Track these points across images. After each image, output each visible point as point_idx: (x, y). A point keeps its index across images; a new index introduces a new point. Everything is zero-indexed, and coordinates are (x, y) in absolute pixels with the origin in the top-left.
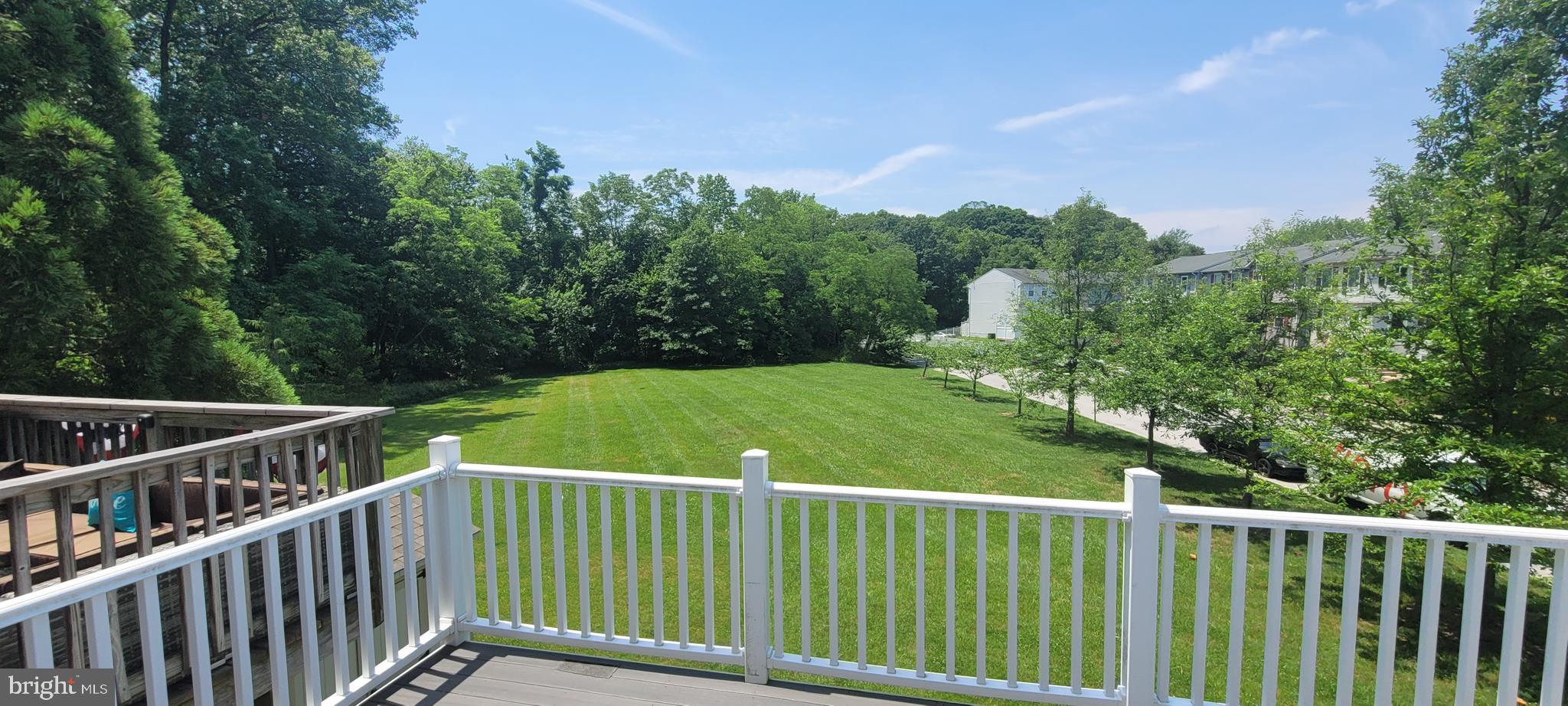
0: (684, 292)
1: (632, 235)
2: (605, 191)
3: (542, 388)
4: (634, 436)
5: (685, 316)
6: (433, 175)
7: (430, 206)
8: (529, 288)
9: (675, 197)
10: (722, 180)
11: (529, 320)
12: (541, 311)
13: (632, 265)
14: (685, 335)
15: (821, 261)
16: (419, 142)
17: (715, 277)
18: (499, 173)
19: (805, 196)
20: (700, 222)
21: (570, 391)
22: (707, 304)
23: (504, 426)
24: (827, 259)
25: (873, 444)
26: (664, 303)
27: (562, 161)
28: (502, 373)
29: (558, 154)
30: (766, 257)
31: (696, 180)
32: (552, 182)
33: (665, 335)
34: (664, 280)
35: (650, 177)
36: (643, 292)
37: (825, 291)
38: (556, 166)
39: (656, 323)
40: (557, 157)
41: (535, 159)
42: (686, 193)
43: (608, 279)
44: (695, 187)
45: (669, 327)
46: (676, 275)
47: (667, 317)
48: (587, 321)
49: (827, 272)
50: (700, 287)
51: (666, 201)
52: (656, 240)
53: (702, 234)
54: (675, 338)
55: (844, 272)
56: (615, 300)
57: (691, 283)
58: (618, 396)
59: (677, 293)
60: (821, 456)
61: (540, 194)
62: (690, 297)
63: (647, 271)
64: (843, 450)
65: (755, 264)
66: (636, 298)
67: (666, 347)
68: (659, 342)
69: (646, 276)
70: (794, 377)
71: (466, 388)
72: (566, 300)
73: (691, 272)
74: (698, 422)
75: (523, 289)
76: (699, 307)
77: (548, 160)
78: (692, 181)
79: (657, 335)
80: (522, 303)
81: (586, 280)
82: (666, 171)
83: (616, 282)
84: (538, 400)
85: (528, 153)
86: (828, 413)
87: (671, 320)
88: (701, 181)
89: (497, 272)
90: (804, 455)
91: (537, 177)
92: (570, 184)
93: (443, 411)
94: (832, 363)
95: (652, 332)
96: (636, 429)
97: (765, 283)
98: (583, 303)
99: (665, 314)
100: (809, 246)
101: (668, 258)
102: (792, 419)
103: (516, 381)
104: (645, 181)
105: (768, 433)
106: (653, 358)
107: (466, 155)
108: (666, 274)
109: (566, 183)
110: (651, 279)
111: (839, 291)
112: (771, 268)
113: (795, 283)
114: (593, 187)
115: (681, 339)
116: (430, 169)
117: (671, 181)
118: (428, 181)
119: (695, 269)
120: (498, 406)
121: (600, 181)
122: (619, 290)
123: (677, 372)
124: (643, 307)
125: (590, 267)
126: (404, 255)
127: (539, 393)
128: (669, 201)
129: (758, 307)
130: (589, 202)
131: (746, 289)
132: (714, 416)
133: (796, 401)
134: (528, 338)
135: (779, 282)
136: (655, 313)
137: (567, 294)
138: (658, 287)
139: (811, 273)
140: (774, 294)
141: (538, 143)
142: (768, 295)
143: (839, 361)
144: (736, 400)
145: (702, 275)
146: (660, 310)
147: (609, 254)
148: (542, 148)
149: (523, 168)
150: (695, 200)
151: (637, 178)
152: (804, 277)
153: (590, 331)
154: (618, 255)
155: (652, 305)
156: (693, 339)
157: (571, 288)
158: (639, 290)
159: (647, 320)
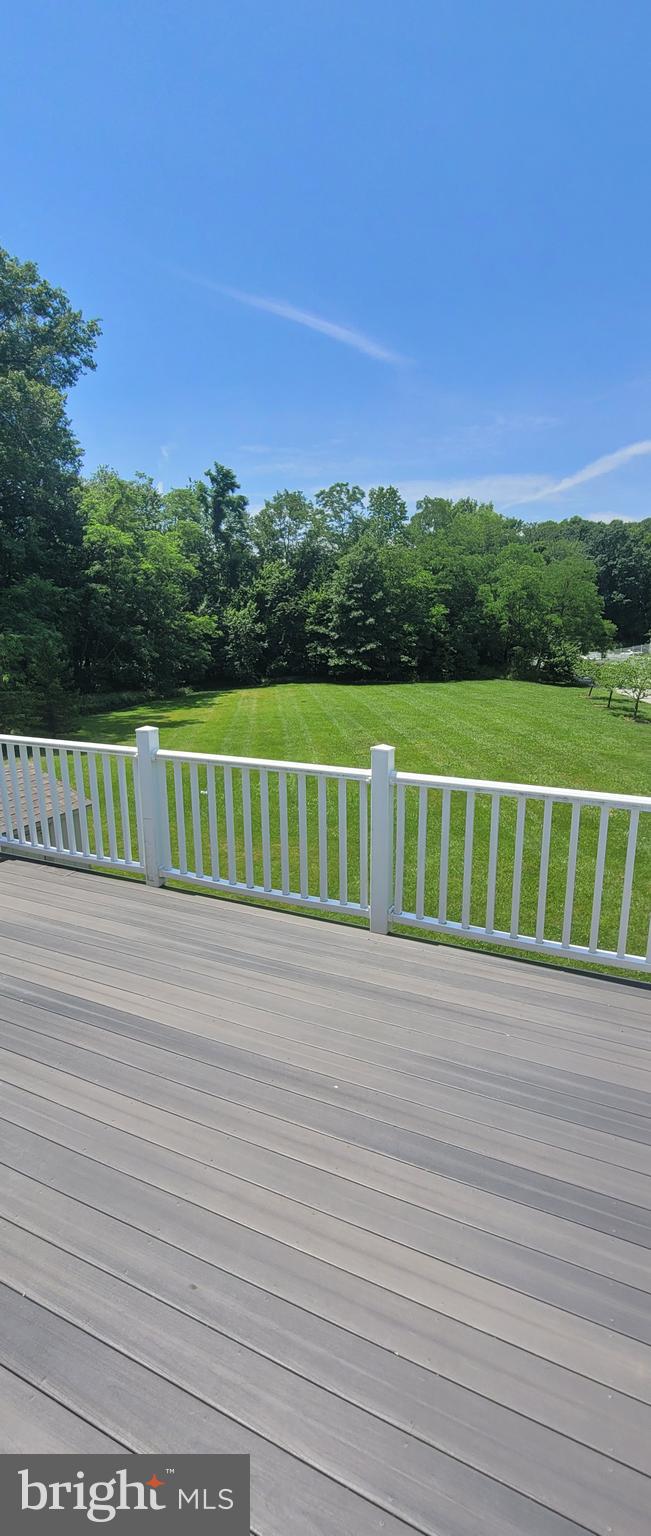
0: (350, 609)
1: (303, 553)
2: (278, 508)
3: (217, 700)
4: (282, 744)
5: (351, 632)
6: (119, 502)
7: (116, 531)
8: (208, 607)
9: (346, 512)
10: (393, 492)
11: (207, 637)
12: (217, 629)
13: (301, 582)
14: (350, 651)
15: (492, 575)
16: (109, 471)
17: (381, 594)
18: (181, 496)
19: (483, 506)
20: (369, 538)
21: (239, 703)
22: (371, 620)
23: (175, 732)
24: (497, 572)
25: (504, 759)
26: (330, 620)
27: (237, 481)
28: (181, 685)
29: (234, 474)
30: (435, 572)
31: (367, 494)
32: (230, 503)
33: (331, 651)
34: (331, 596)
35: (322, 493)
36: (312, 610)
37: (494, 606)
38: (233, 486)
39: (324, 639)
40: (233, 477)
41: (213, 480)
42: (356, 508)
43: (279, 599)
44: (366, 501)
45: (335, 643)
46: (343, 591)
47: (333, 634)
48: (260, 638)
49: (496, 585)
50: (367, 605)
51: (337, 516)
52: (327, 557)
53: (369, 549)
54: (341, 654)
55: (514, 585)
56: (286, 618)
57: (357, 599)
58: (280, 708)
59: (344, 610)
61: (219, 516)
62: (355, 614)
63: (316, 588)
64: (472, 764)
65: (422, 579)
66: (303, 616)
67: (332, 663)
68: (325, 657)
69: (315, 593)
70: (454, 693)
71: (154, 699)
72: (240, 618)
73: (357, 588)
74: (344, 733)
75: (202, 608)
76: (364, 624)
77: (225, 481)
78: (363, 495)
79: (324, 651)
80: (202, 621)
81: (260, 598)
82: (338, 485)
83: (287, 600)
84: (210, 710)
85: (207, 474)
86: (471, 729)
87: (336, 637)
88: (372, 494)
89: (173, 589)
91: (214, 498)
92: (246, 504)
93: (131, 717)
94: (497, 681)
95: (319, 649)
96: (287, 737)
97: (432, 599)
98: (256, 621)
99: (331, 631)
100: (479, 560)
101: (336, 575)
102: (433, 733)
103: (197, 693)
104: (318, 496)
105: (406, 745)
106: (320, 673)
107: (151, 480)
108: (332, 592)
109: (242, 502)
110: (319, 596)
111: (510, 607)
112: (438, 582)
113: (463, 599)
114: (268, 504)
115: (347, 655)
116: (117, 497)
117: (343, 496)
118: (115, 509)
119: (360, 586)
121: (275, 499)
122: (288, 606)
123: (340, 687)
124: (311, 623)
125: (263, 585)
126: (99, 578)
127: (214, 704)
128: (340, 517)
129: (422, 623)
130: (264, 521)
131: (412, 604)
132: (361, 728)
134: (205, 653)
135: (446, 598)
136: (322, 630)
137: (242, 612)
138: (325, 605)
139: (481, 588)
140: (439, 610)
141: (216, 464)
142: (434, 611)
143: (505, 679)
144: (389, 715)
145: (368, 590)
146: (327, 627)
147: (281, 573)
148: (220, 470)
149: (202, 489)
150: (366, 515)
151: (310, 496)
152: (473, 592)
153: (263, 647)
154: (290, 573)
155: (320, 622)
156: (357, 655)
157: (245, 606)
158: (308, 607)
159: (316, 636)
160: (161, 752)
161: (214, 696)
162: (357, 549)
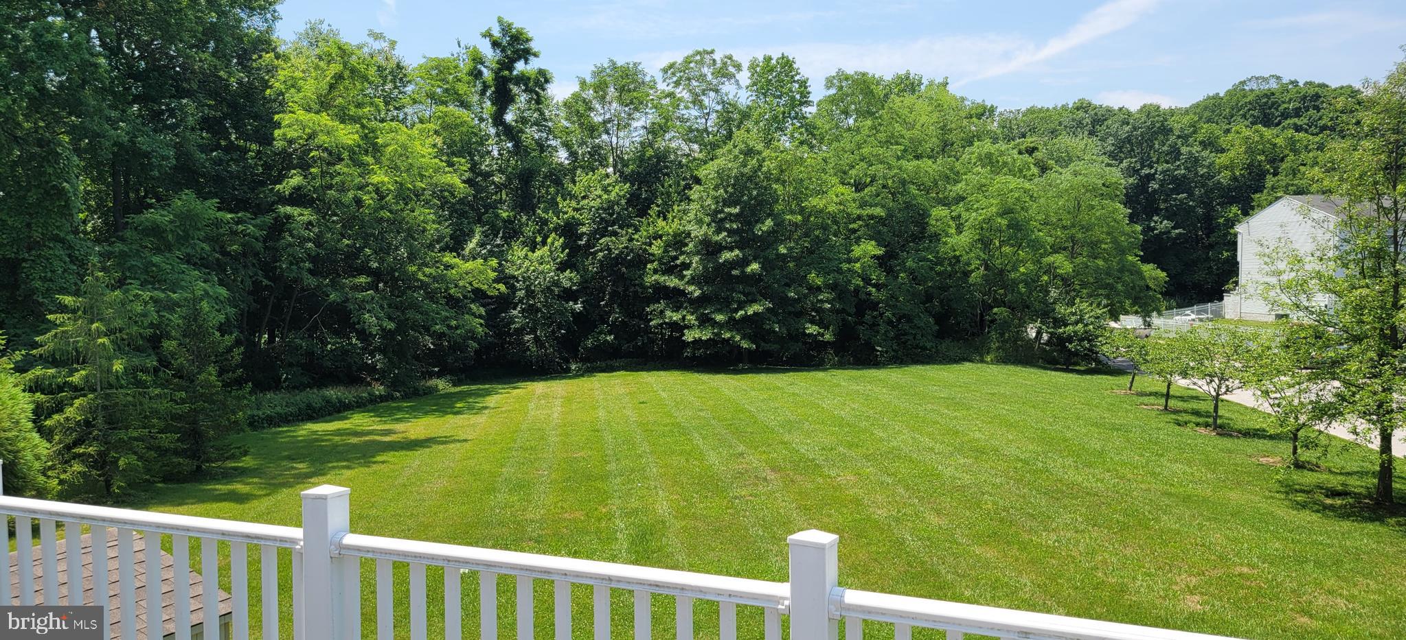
0: (720, 248)
1: (641, 158)
2: (600, 87)
3: (491, 401)
4: (605, 477)
5: (721, 285)
6: (339, 77)
7: (330, 123)
8: (482, 245)
9: (712, 94)
10: (787, 64)
11: (479, 295)
12: (497, 281)
13: (639, 205)
14: (720, 318)
15: (951, 191)
16: (325, 28)
17: (769, 223)
18: (440, 69)
19: (931, 83)
20: (749, 135)
21: (532, 405)
22: (755, 266)
23: (415, 459)
24: (959, 188)
25: (994, 503)
26: (686, 266)
27: (535, 45)
28: (433, 376)
29: (529, 35)
30: (859, 187)
31: (745, 66)
32: (522, 79)
33: (689, 317)
34: (689, 228)
35: (672, 65)
36: (656, 249)
37: (959, 242)
38: (526, 54)
39: (675, 297)
40: (528, 40)
41: (495, 44)
42: (728, 88)
43: (602, 230)
44: (744, 77)
45: (697, 304)
46: (707, 219)
47: (691, 288)
48: (568, 295)
49: (959, 209)
51: (697, 102)
52: (680, 165)
53: (749, 152)
54: (704, 321)
55: (985, 209)
56: (613, 264)
57: (731, 232)
58: (601, 413)
59: (710, 249)
60: (897, 520)
61: (503, 99)
62: (727, 256)
63: (663, 215)
64: (938, 513)
65: (837, 199)
66: (641, 260)
67: (689, 336)
68: (679, 328)
69: (661, 223)
71: (383, 399)
73: (731, 214)
74: (713, 458)
75: (471, 246)
76: (743, 272)
77: (514, 45)
78: (738, 68)
79: (676, 317)
80: (470, 268)
81: (569, 230)
82: (697, 53)
83: (615, 234)
84: (481, 419)
85: (485, 36)
86: (932, 449)
87: (697, 294)
88: (753, 67)
89: (425, 216)
90: (869, 518)
91: (498, 72)
92: (547, 81)
93: (338, 433)
94: (968, 365)
95: (668, 313)
96: (612, 467)
97: (854, 231)
98: (562, 267)
99: (688, 283)
101: (695, 192)
102: (867, 457)
103: (458, 389)
104: (665, 70)
105: (820, 480)
106: (669, 354)
107: (393, 43)
108: (690, 220)
109: (543, 78)
110: (667, 227)
111: (985, 243)
112: (863, 204)
113: (905, 230)
114: (583, 83)
115: (714, 324)
116: (335, 69)
117: (705, 69)
118: (332, 87)
119: (736, 210)
120: (418, 427)
121: (594, 75)
122: (617, 244)
123: (703, 377)
124: (655, 271)
125: (575, 210)
126: (298, 198)
127: (486, 408)
128: (701, 102)
129: (839, 271)
130: (578, 108)
131: (822, 240)
132: (741, 448)
133: (884, 427)
134: (475, 322)
135: (877, 229)
136: (672, 282)
137: (538, 253)
138: (679, 241)
139: (934, 212)
140: (868, 249)
141: (500, 21)
142: (857, 251)
143: (982, 361)
144: (789, 426)
145: (750, 216)
146: (682, 277)
147: (605, 190)
148: (506, 28)
149: (477, 58)
150: (744, 98)
152: (921, 218)
153: (573, 311)
154: (620, 190)
155: (671, 269)
156: (732, 324)
157: (544, 243)
158: (650, 244)
159: (662, 292)
160: (352, 539)
161: (488, 393)
162: (730, 151)
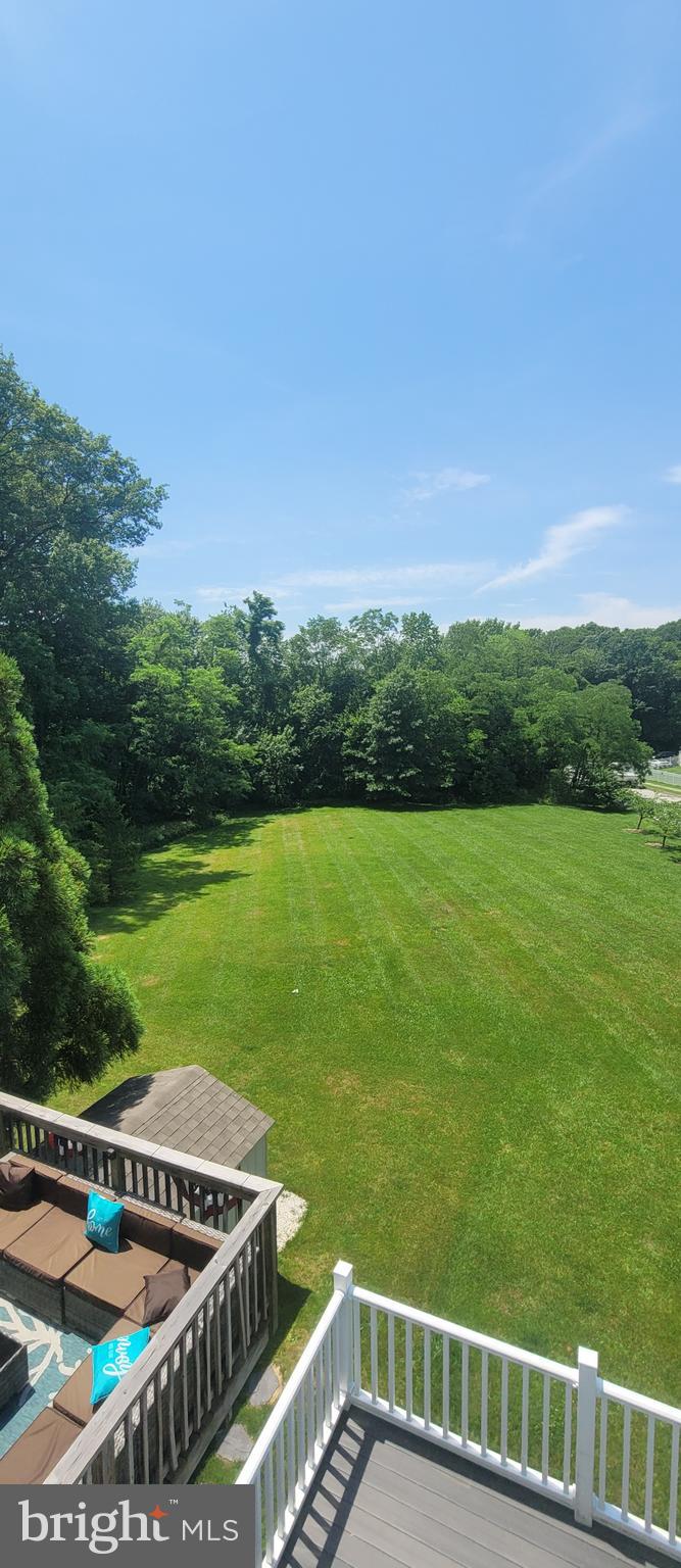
0: (388, 735)
1: (338, 677)
2: (314, 633)
4: (350, 908)
5: (390, 758)
6: (167, 640)
7: (166, 672)
8: (245, 732)
9: (380, 636)
10: (425, 618)
11: (245, 762)
12: (257, 757)
13: (338, 706)
14: (389, 778)
15: (527, 697)
16: (153, 603)
17: (420, 721)
18: (218, 623)
19: (509, 624)
20: (403, 666)
22: (410, 747)
23: (232, 888)
24: (532, 696)
26: (367, 745)
27: (275, 608)
28: (219, 812)
29: (272, 601)
30: (470, 696)
31: (400, 619)
32: (267, 628)
33: (370, 776)
34: (369, 722)
35: (356, 618)
36: (348, 733)
37: (532, 730)
38: (270, 613)
39: (361, 764)
40: (271, 604)
41: (252, 607)
42: (391, 633)
43: (314, 722)
44: (400, 626)
45: (372, 769)
46: (381, 717)
47: (371, 759)
48: (296, 760)
49: (532, 709)
50: (404, 728)
51: (371, 640)
52: (362, 681)
53: (406, 677)
54: (379, 779)
55: (552, 711)
56: (322, 742)
57: (396, 726)
59: (381, 735)
61: (254, 639)
62: (395, 740)
63: (353, 711)
65: (458, 705)
66: (342, 739)
67: (371, 788)
68: (363, 783)
69: (352, 718)
70: (499, 826)
72: (279, 743)
73: (395, 715)
75: (240, 733)
76: (403, 750)
77: (262, 607)
78: (397, 620)
79: (361, 776)
80: (240, 750)
81: (295, 721)
82: (371, 611)
83: (323, 724)
85: (245, 602)
87: (375, 762)
88: (405, 619)
89: (219, 723)
91: (253, 624)
92: (282, 629)
94: (537, 806)
95: (357, 773)
96: (351, 898)
97: (468, 723)
98: (292, 745)
99: (369, 755)
100: (514, 684)
101: (373, 700)
104: (351, 622)
105: (480, 914)
106: (355, 796)
107: (190, 606)
108: (370, 715)
109: (279, 626)
110: (355, 720)
111: (546, 731)
112: (475, 707)
113: (499, 722)
114: (302, 630)
115: (384, 780)
116: (165, 635)
117: (376, 621)
118: (163, 646)
119: (398, 713)
121: (309, 624)
122: (326, 730)
123: (380, 814)
124: (348, 747)
125: (299, 708)
126: (142, 712)
128: (373, 640)
129: (461, 748)
130: (298, 643)
131: (450, 730)
132: (424, 883)
133: (504, 864)
134: (246, 784)
135: (482, 723)
136: (360, 754)
137: (279, 737)
138: (363, 729)
139: (517, 711)
140: (477, 735)
141: (255, 593)
142: (472, 736)
143: (544, 803)
145: (406, 719)
146: (364, 751)
147: (317, 696)
148: (258, 597)
149: (240, 615)
150: (399, 638)
151: (345, 625)
152: (507, 718)
153: (299, 771)
154: (326, 697)
155: (355, 745)
156: (396, 781)
157: (282, 730)
158: (345, 730)
159: (351, 759)
162: (395, 676)
